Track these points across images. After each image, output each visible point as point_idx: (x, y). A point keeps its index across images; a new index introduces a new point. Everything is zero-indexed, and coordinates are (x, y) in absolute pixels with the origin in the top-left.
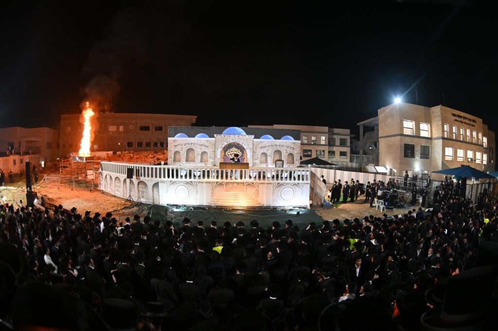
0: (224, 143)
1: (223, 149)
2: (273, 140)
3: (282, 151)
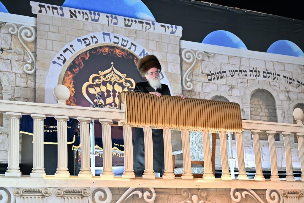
0: (75, 42)
1: (70, 68)
2: (243, 50)
3: (274, 94)
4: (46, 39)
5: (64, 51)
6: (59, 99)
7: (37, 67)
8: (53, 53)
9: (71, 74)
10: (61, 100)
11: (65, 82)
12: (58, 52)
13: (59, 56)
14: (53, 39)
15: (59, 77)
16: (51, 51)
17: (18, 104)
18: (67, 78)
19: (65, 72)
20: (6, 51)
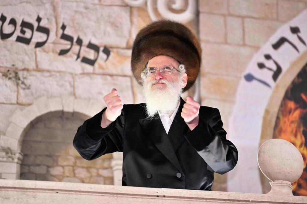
1: (294, 93)
4: (224, 16)
5: (276, 46)
6: (273, 180)
7: (204, 93)
8: (245, 51)
9: (296, 109)
10: (280, 181)
11: (281, 131)
12: (257, 48)
13: (263, 60)
14: (245, 13)
15: (265, 119)
16: (239, 45)
17: (164, 196)
18: (286, 119)
19: (279, 103)
20: (118, 54)
